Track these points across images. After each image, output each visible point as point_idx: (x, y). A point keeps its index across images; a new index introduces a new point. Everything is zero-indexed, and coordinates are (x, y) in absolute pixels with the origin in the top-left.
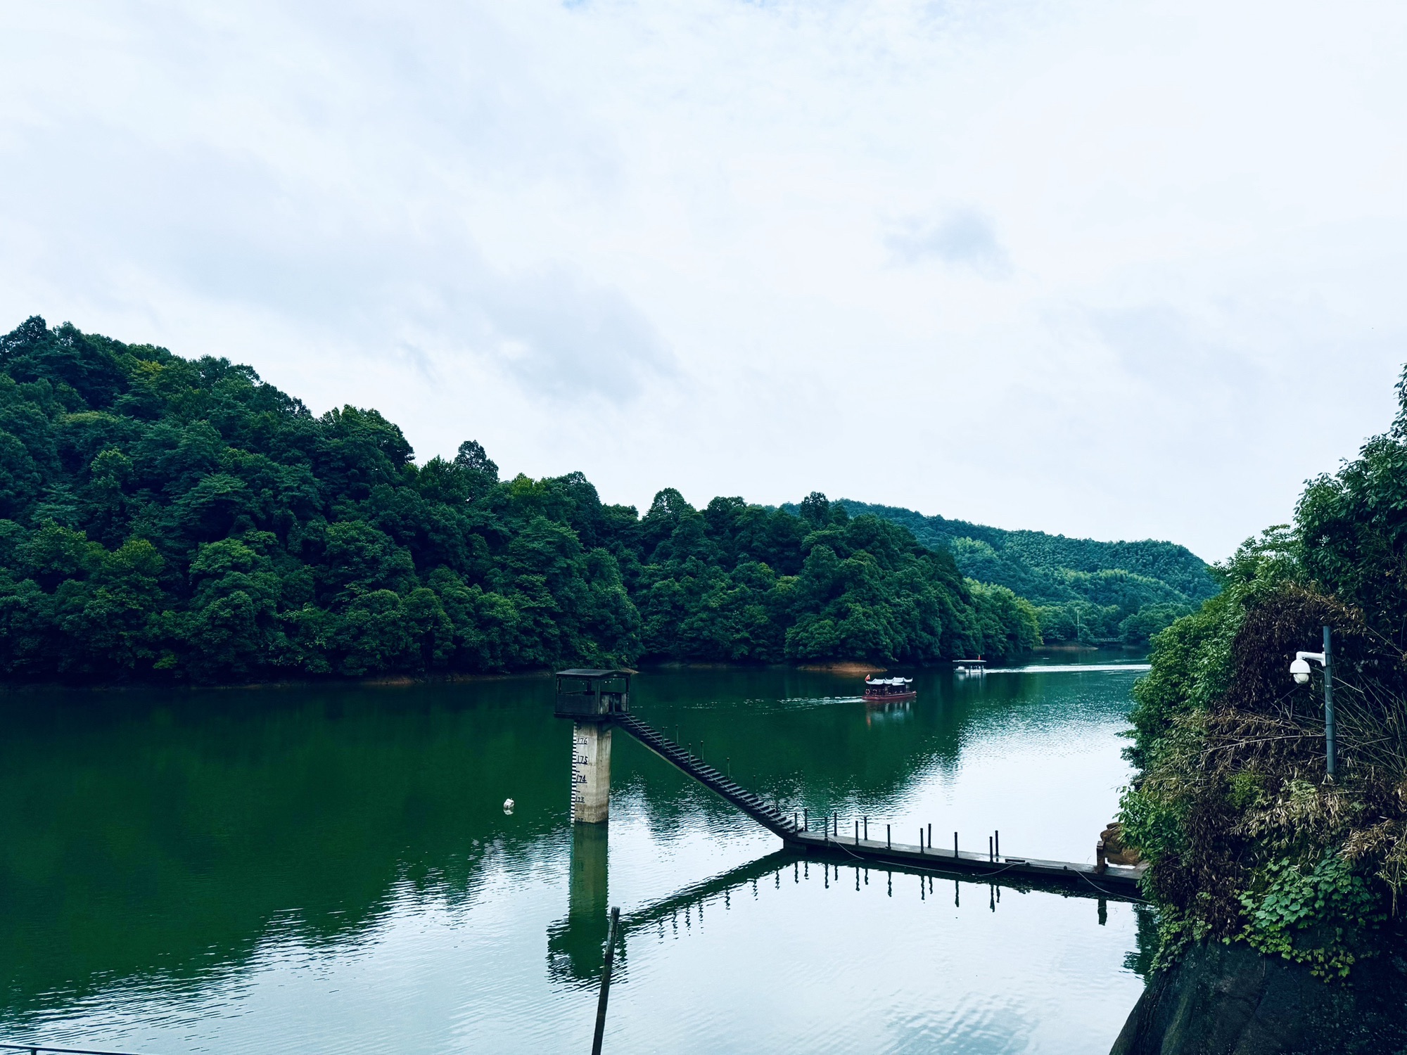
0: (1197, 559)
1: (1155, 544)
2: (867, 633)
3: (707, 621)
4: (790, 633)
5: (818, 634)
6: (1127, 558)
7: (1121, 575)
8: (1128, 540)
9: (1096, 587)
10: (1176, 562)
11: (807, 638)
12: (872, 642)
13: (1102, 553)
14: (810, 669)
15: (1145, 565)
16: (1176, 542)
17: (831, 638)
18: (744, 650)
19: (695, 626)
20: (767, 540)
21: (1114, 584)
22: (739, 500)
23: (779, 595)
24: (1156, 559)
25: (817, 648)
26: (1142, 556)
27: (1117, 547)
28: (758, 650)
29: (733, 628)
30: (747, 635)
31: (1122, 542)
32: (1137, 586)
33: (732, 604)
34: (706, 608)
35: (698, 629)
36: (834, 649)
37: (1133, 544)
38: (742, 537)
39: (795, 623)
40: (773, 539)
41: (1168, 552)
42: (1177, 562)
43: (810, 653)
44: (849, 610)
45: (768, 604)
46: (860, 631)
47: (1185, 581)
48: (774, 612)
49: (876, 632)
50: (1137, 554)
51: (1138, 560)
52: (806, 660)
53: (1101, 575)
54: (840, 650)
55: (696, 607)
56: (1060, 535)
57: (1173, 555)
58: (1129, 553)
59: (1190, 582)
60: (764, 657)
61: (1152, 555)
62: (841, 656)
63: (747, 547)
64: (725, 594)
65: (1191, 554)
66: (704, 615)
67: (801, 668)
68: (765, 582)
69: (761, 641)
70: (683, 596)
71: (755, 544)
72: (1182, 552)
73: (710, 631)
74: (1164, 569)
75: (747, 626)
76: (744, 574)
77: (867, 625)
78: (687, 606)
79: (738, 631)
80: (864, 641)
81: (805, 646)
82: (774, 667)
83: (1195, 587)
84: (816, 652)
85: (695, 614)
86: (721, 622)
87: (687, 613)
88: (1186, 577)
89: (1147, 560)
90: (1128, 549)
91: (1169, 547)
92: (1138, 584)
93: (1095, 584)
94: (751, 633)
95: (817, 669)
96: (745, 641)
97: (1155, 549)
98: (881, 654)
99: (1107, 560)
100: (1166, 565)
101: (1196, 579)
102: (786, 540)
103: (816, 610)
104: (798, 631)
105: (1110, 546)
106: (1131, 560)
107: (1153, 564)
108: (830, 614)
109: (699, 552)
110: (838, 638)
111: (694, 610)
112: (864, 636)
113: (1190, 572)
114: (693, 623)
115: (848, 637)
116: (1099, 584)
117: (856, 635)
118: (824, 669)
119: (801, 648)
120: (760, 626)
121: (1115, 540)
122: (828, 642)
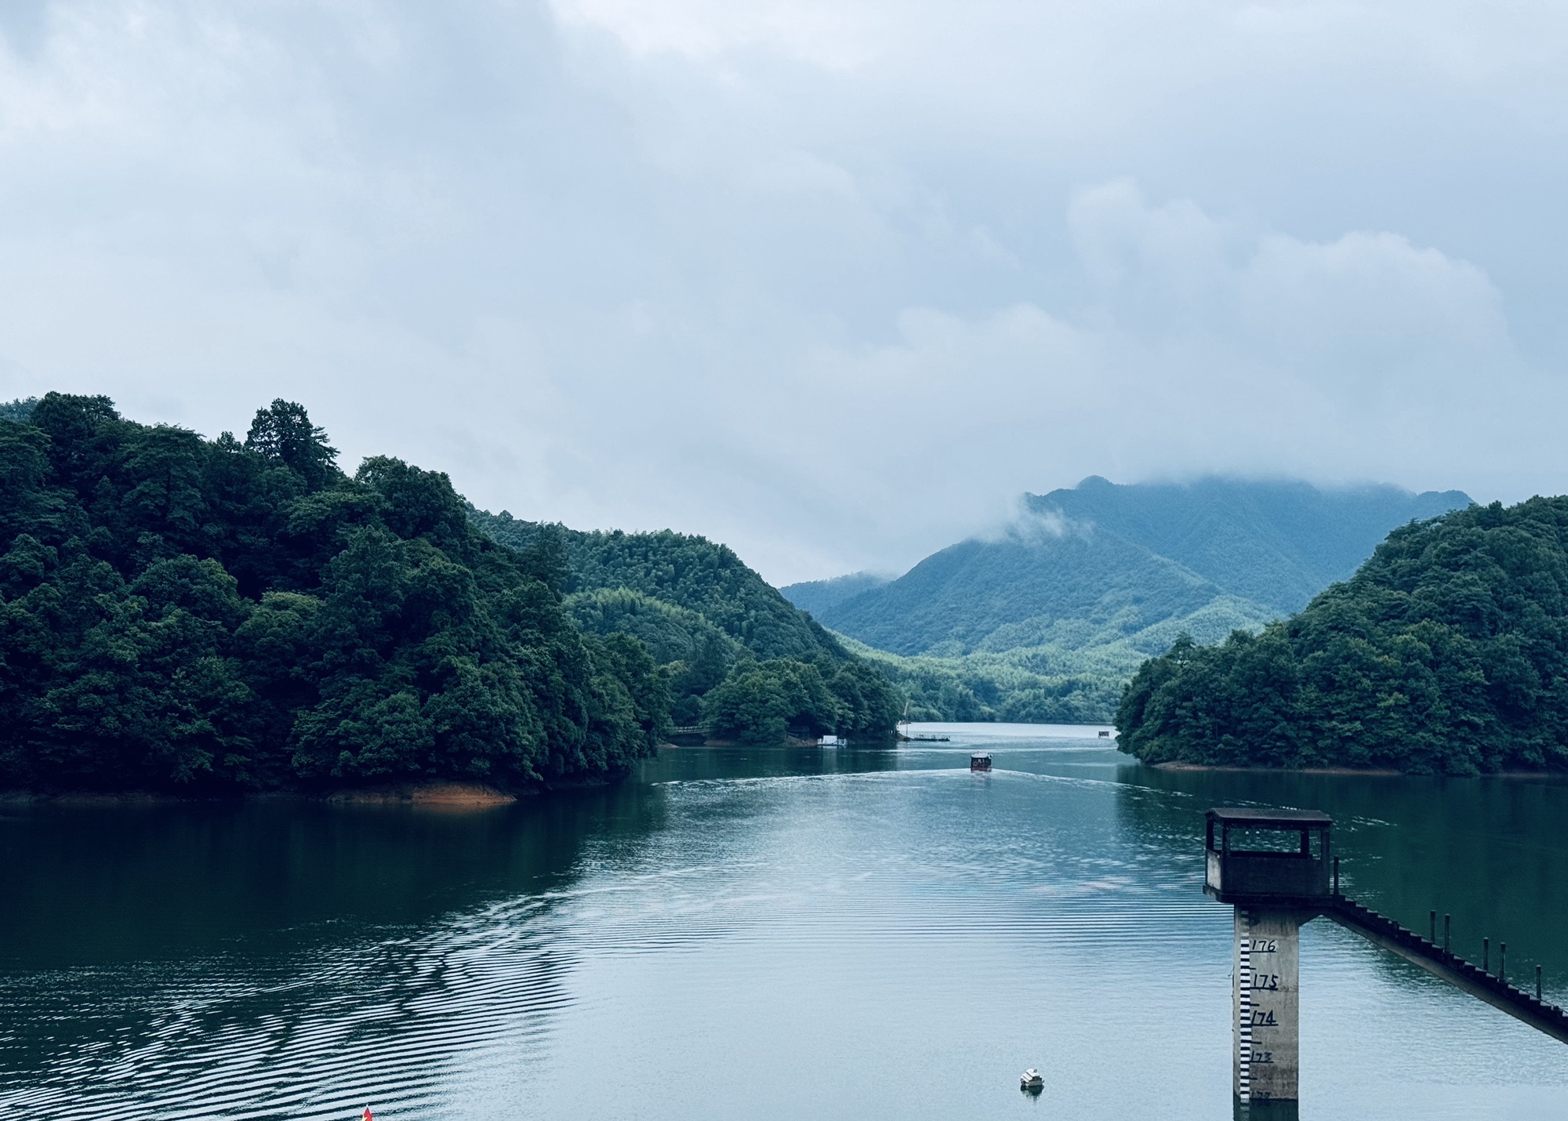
0: (751, 573)
1: (678, 541)
2: (494, 721)
3: (110, 692)
4: (308, 722)
5: (391, 723)
6: (630, 566)
7: (632, 600)
8: (628, 531)
9: (585, 622)
10: (715, 577)
11: (361, 732)
12: (504, 741)
13: (584, 552)
14: (360, 800)
15: (660, 582)
16: (715, 538)
17: (419, 732)
18: (204, 760)
19: (82, 704)
20: (202, 506)
21: (620, 617)
22: (102, 404)
23: (274, 634)
24: (680, 571)
25: (388, 753)
26: (656, 563)
27: (611, 543)
28: (232, 759)
29: (174, 709)
30: (208, 726)
31: (618, 533)
32: (661, 622)
33: (162, 652)
34: (106, 663)
35: (87, 712)
36: (421, 755)
37: (638, 538)
38: (142, 494)
39: (319, 699)
40: (213, 504)
41: (702, 557)
42: (718, 578)
43: (366, 766)
44: (451, 670)
45: (243, 655)
46: (480, 717)
47: (732, 615)
48: (262, 674)
49: (510, 720)
50: (646, 559)
51: (647, 574)
52: (355, 780)
53: (594, 598)
54: (433, 758)
55: (71, 660)
56: (504, 513)
57: (711, 565)
58: (631, 557)
59: (740, 618)
60: (244, 776)
61: (674, 562)
62: (434, 771)
63: (157, 521)
64: (144, 630)
65: (741, 564)
66: (103, 680)
67: (338, 799)
68: (224, 604)
69: (238, 740)
70: (36, 631)
71: (178, 513)
72: (726, 558)
73: (119, 716)
74: (695, 591)
75: (205, 705)
76: (172, 584)
77: (494, 703)
78: (48, 655)
79: (186, 717)
80: (487, 739)
81: (355, 749)
82: (263, 797)
83: (750, 628)
84: (382, 762)
85: (72, 676)
86: (144, 696)
87: (48, 673)
88: (734, 607)
89: (666, 573)
90: (630, 548)
91: (701, 548)
92: (664, 620)
93: (584, 617)
94: (214, 720)
95: (378, 800)
96: (203, 740)
97: (679, 550)
98: (516, 766)
99: (593, 568)
100: (698, 582)
101: (753, 613)
102: (243, 508)
103: (368, 670)
104: (331, 715)
105: (596, 539)
106: (636, 572)
107: (674, 580)
108: (404, 679)
109: (42, 525)
110: (431, 732)
111: (68, 666)
112: (488, 727)
113: (741, 599)
114: (73, 699)
115: (456, 730)
116: (591, 616)
117: (472, 724)
118: (393, 799)
119: (345, 754)
120: (235, 705)
121: (606, 528)
122: (412, 740)
